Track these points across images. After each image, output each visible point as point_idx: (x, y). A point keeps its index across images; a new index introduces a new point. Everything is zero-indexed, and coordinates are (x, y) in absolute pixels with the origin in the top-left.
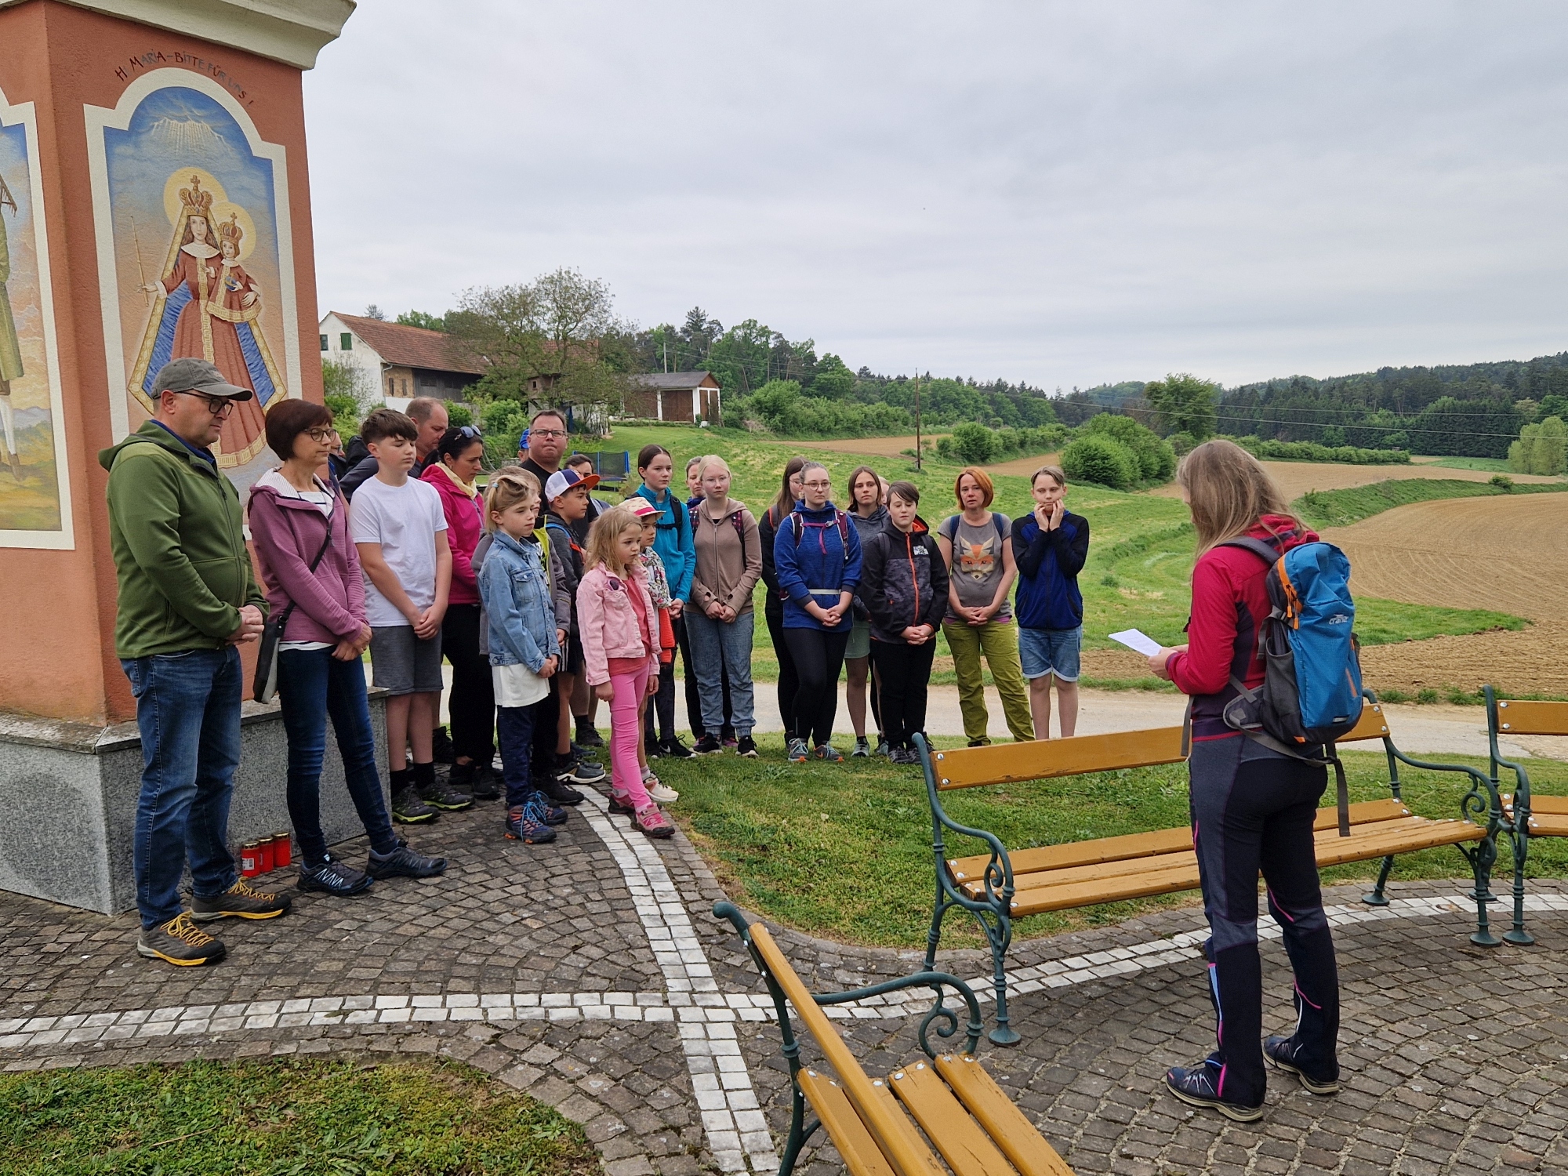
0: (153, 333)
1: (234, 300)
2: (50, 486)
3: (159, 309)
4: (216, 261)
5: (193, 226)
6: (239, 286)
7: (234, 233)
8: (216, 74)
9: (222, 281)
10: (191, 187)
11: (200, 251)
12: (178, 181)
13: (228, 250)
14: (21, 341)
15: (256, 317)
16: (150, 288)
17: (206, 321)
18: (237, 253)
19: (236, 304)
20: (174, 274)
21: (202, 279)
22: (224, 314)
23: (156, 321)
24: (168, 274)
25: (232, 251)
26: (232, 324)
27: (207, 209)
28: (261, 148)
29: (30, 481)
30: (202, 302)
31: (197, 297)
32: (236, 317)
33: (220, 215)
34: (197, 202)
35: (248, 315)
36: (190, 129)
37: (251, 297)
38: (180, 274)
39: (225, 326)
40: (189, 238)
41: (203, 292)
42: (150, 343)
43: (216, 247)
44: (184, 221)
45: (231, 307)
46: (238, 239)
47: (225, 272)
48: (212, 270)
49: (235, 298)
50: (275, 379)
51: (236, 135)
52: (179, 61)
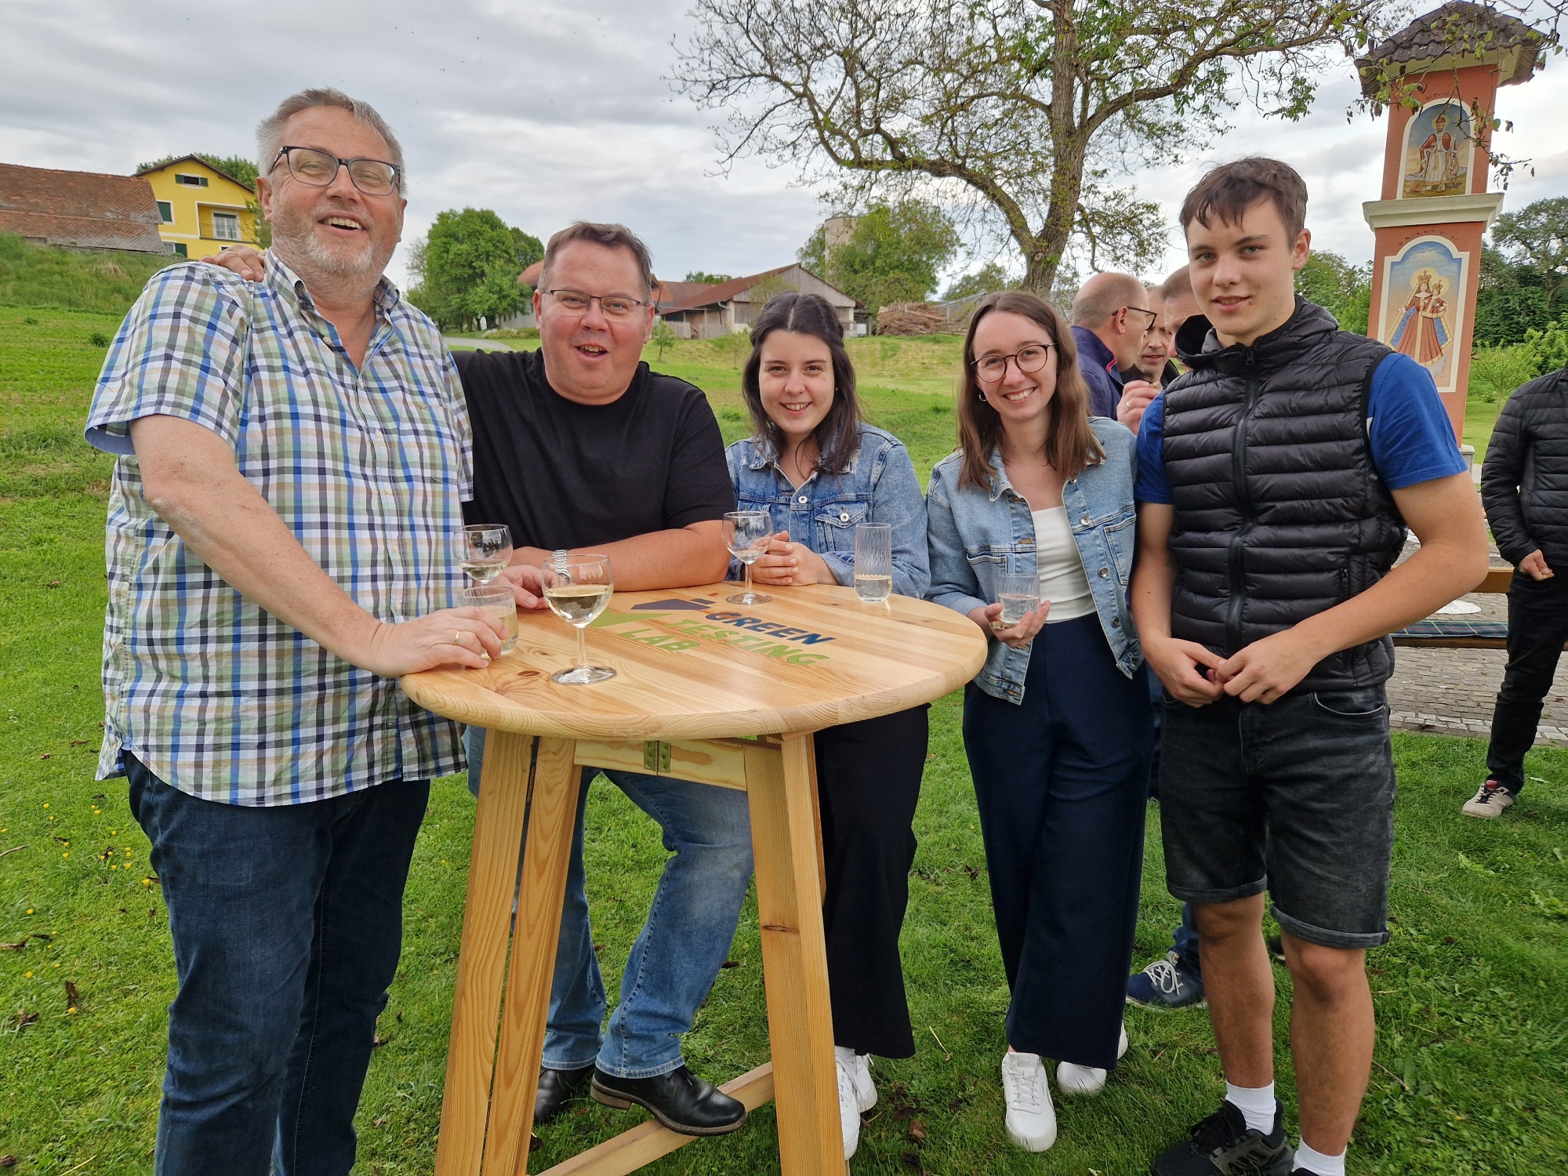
0: (1397, 325)
1: (1434, 310)
3: (1402, 316)
4: (1429, 298)
5: (1422, 287)
6: (1438, 305)
7: (1439, 287)
8: (1441, 234)
9: (1431, 304)
10: (1423, 275)
11: (1423, 295)
13: (1435, 292)
15: (1444, 317)
16: (1400, 310)
17: (1421, 317)
18: (1439, 294)
20: (1410, 304)
21: (1422, 304)
22: (1430, 315)
24: (1408, 304)
25: (1437, 293)
26: (1432, 319)
27: (1429, 280)
30: (1421, 312)
31: (1418, 311)
32: (1435, 316)
34: (1425, 279)
35: (1439, 315)
36: (1430, 254)
37: (1443, 308)
38: (1413, 304)
39: (1429, 319)
40: (1419, 291)
41: (1421, 308)
42: (1396, 328)
43: (1430, 293)
44: (1418, 286)
45: (1433, 313)
46: (1441, 289)
47: (1433, 301)
48: (1427, 301)
50: (1449, 336)
51: (1447, 252)
52: (1426, 233)
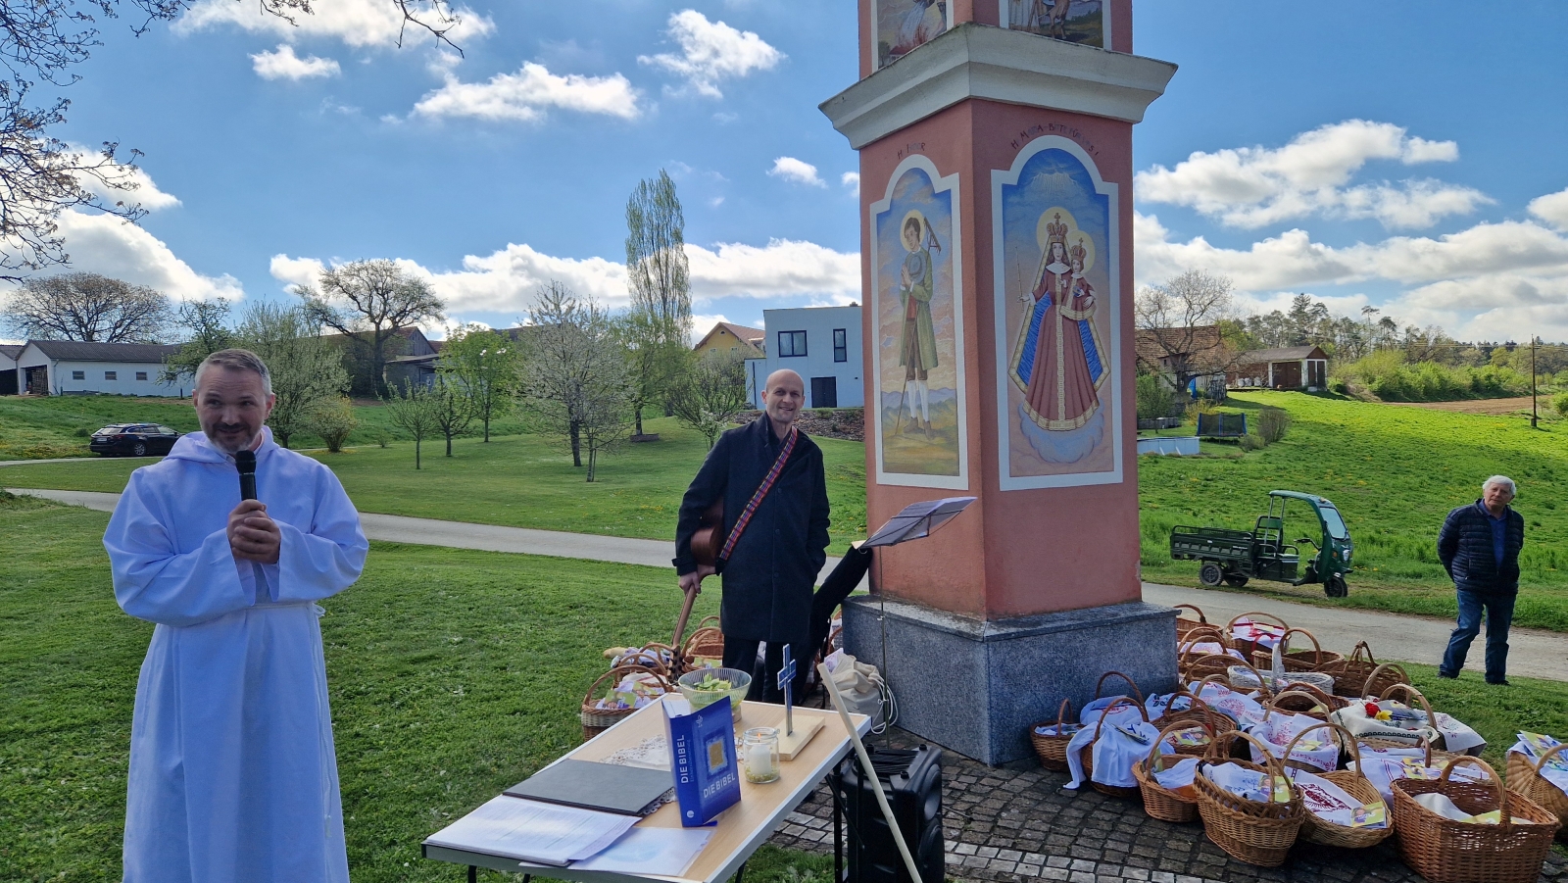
0: (1025, 331)
2: (953, 444)
3: (1030, 313)
4: (1068, 276)
5: (1055, 251)
6: (1082, 293)
7: (1080, 253)
8: (1075, 136)
9: (1071, 290)
10: (1054, 221)
12: (1046, 218)
13: (1076, 266)
14: (937, 341)
15: (1092, 315)
16: (1025, 298)
17: (1059, 319)
18: (1082, 268)
19: (1079, 307)
20: (1040, 287)
21: (1058, 289)
22: (1071, 314)
23: (1028, 322)
24: (1037, 287)
25: (1079, 266)
26: (1076, 321)
27: (1064, 237)
28: (1101, 187)
29: (938, 440)
30: (1058, 306)
31: (1054, 303)
32: (1079, 316)
33: (1071, 241)
34: (1058, 232)
35: (1087, 314)
36: (1056, 179)
37: (1089, 300)
38: (1044, 286)
39: (1072, 323)
40: (1051, 260)
41: (1058, 298)
42: (1023, 339)
43: (1068, 265)
44: (1049, 247)
45: (1076, 309)
46: (1083, 257)
47: (1074, 283)
48: (1065, 282)
49: (1079, 302)
50: (1103, 362)
51: (1086, 180)
52: (1052, 129)
